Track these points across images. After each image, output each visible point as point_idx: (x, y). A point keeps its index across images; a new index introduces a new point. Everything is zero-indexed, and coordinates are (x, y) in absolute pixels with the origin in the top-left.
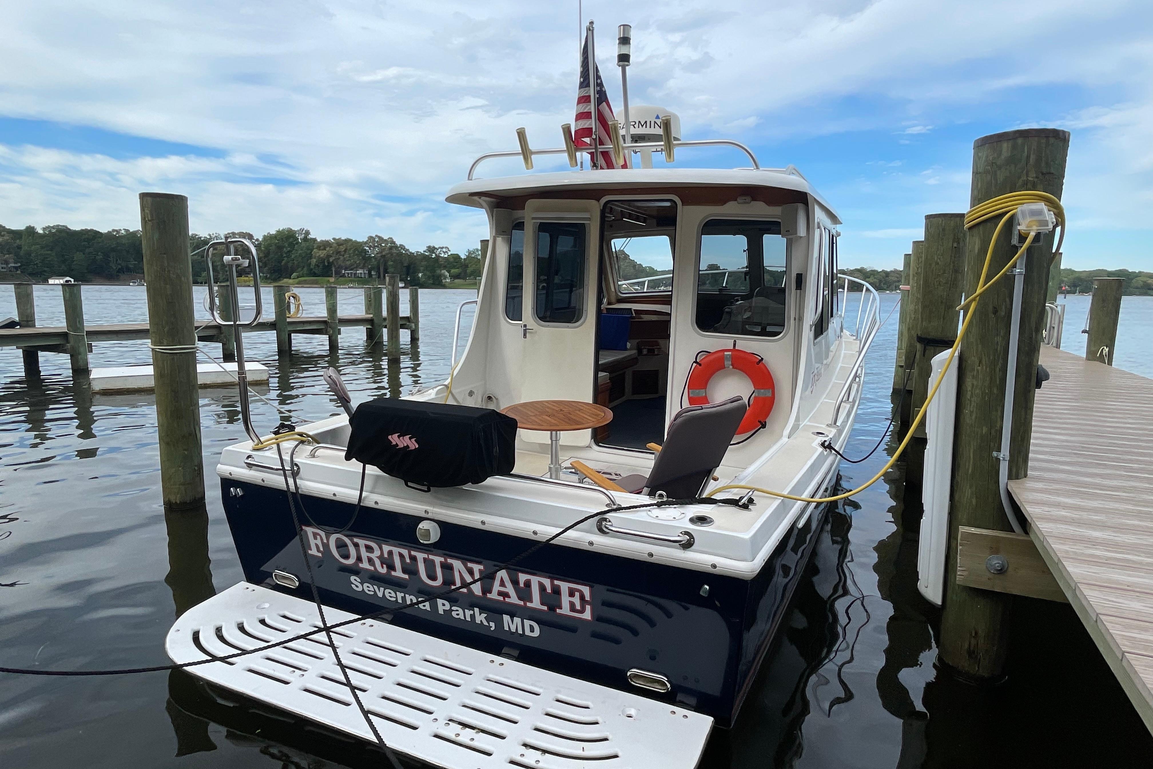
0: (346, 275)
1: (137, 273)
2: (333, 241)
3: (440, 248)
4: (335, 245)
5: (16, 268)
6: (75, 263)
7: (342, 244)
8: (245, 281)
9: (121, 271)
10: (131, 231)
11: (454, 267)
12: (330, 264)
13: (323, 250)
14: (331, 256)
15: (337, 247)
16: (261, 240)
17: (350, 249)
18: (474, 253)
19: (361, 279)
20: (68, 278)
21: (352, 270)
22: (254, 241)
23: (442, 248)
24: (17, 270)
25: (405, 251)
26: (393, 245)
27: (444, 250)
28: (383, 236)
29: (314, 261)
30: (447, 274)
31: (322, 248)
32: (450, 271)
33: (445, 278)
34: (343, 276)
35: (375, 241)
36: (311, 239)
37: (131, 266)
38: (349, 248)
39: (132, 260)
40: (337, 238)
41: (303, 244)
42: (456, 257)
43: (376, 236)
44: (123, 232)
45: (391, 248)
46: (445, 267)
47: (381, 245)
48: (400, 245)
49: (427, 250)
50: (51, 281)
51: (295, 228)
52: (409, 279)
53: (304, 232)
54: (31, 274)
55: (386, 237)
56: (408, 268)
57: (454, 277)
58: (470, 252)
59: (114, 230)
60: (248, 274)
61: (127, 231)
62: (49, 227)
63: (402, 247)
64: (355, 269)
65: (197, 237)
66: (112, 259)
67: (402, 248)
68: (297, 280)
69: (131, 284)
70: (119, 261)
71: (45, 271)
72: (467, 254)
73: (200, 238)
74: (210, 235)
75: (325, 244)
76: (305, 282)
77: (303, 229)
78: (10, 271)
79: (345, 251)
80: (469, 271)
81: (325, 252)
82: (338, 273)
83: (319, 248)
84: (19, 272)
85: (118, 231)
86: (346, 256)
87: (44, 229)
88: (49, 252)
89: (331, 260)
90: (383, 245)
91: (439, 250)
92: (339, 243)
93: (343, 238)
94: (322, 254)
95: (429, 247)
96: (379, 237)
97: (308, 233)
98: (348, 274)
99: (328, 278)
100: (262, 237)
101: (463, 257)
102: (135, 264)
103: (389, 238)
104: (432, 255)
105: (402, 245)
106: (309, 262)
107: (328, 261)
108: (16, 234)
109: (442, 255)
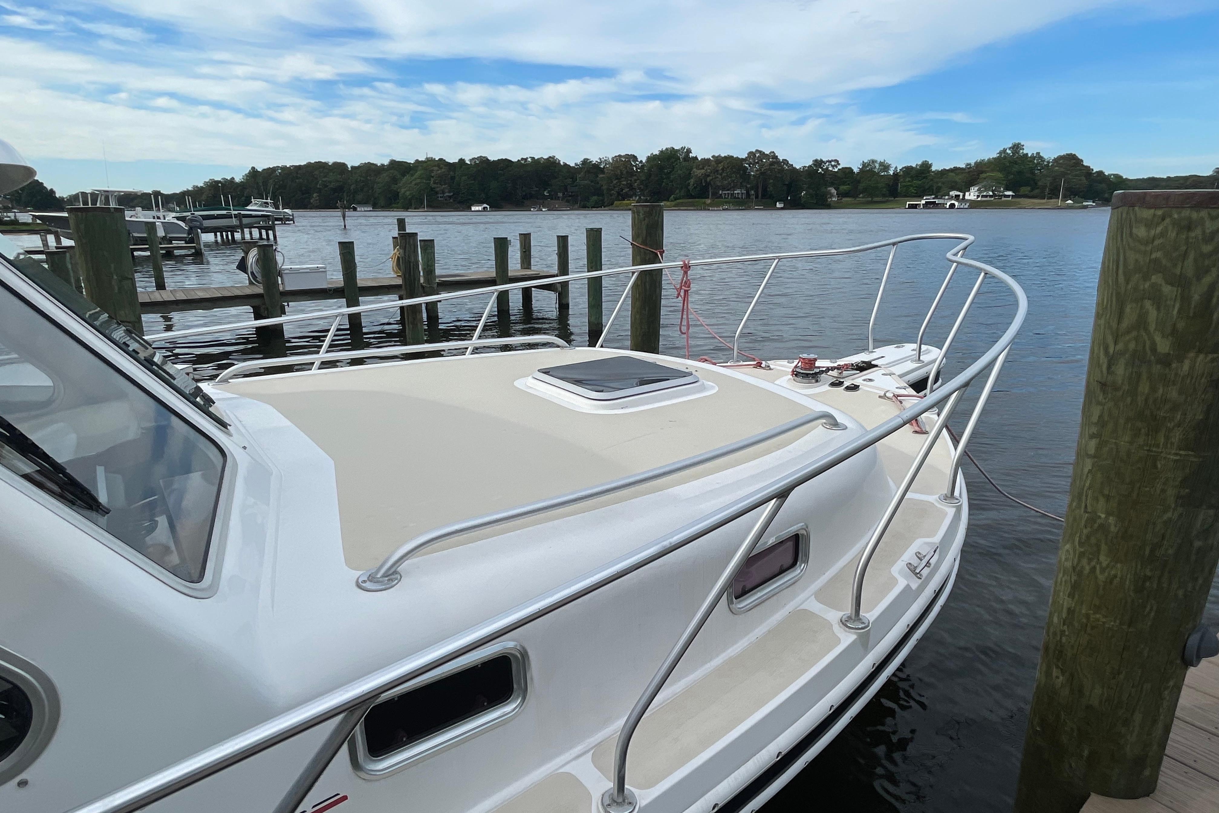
0: (723, 196)
1: (538, 199)
2: (712, 159)
3: (827, 161)
4: (713, 163)
5: (450, 197)
6: (491, 191)
7: (720, 163)
8: (627, 205)
9: (525, 197)
10: (536, 158)
11: (844, 183)
12: (708, 184)
13: (701, 169)
14: (709, 176)
15: (715, 166)
16: (644, 162)
17: (728, 167)
18: (869, 165)
19: (737, 200)
20: (485, 205)
21: (728, 190)
22: (638, 163)
23: (830, 162)
24: (451, 199)
25: (788, 167)
26: (774, 160)
27: (833, 163)
28: (764, 151)
29: (692, 181)
30: (834, 191)
31: (701, 167)
32: (839, 188)
33: (832, 196)
34: (720, 196)
35: (756, 157)
36: (693, 158)
37: (533, 193)
38: (726, 167)
39: (534, 187)
40: (717, 155)
41: (684, 164)
42: (848, 171)
43: (757, 151)
44: (529, 160)
45: (772, 164)
46: (832, 184)
47: (762, 161)
48: (783, 160)
49: (813, 164)
50: (473, 208)
51: (677, 147)
52: (789, 198)
53: (685, 150)
54: (460, 202)
55: (767, 152)
56: (789, 186)
57: (841, 195)
58: (864, 165)
59: (522, 159)
60: (631, 197)
61: (533, 158)
62: (473, 159)
63: (785, 162)
64: (732, 189)
65: (588, 161)
66: (518, 187)
67: (784, 164)
68: (673, 203)
69: (532, 209)
70: (524, 189)
71: (470, 199)
72: (861, 167)
73: (591, 162)
74: (600, 159)
75: (706, 161)
76: (682, 205)
77: (685, 147)
78: (446, 200)
79: (723, 169)
80: (861, 186)
81: (703, 171)
82: (716, 196)
83: (698, 168)
84: (451, 201)
85: (526, 159)
86: (724, 174)
87: (471, 160)
88: (473, 182)
89: (708, 179)
90: (764, 161)
91: (827, 164)
92: (718, 160)
93: (723, 155)
94: (699, 172)
95: (816, 161)
96: (760, 152)
97: (689, 151)
98: (725, 194)
99: (703, 200)
100: (646, 158)
101: (856, 170)
102: (536, 191)
103: (770, 153)
104: (818, 170)
105: (786, 160)
106: (687, 182)
107: (706, 181)
108: (451, 166)
109: (830, 169)
